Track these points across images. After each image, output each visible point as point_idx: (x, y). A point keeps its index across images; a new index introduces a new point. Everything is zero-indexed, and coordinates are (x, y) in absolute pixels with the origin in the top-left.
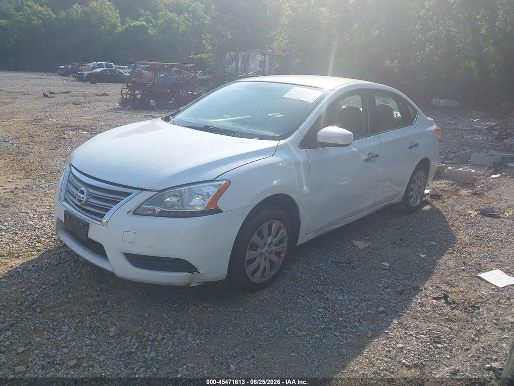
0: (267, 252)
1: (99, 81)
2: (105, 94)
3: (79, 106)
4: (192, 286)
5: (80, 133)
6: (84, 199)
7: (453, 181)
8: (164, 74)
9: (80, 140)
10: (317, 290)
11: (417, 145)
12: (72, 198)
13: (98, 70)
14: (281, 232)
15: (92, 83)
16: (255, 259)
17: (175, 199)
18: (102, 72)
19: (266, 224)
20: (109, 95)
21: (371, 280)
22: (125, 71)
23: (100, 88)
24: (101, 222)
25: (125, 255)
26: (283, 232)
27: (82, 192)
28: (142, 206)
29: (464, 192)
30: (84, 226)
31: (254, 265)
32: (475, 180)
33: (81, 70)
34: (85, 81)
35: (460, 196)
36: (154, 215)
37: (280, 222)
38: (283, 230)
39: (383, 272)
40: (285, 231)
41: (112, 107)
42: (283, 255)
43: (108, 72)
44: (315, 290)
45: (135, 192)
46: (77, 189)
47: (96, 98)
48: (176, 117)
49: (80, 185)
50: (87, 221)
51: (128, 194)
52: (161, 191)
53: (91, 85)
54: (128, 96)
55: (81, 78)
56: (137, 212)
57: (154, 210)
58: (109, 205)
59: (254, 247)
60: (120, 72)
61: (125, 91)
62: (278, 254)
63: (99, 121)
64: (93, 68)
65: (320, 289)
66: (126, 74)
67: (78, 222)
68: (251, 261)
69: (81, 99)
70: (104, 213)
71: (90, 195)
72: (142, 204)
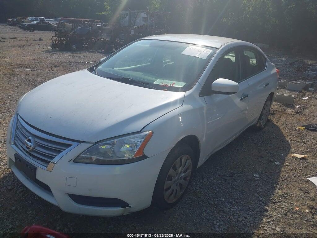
0: (178, 179)
1: (36, 30)
2: (40, 39)
3: (23, 48)
4: (124, 215)
5: (25, 70)
6: (32, 146)
7: (280, 102)
8: (81, 27)
9: (25, 76)
10: (215, 203)
11: (268, 84)
12: (21, 144)
13: (35, 22)
14: (188, 162)
15: (31, 31)
16: (170, 187)
17: (108, 147)
18: (37, 23)
19: (179, 159)
20: (43, 40)
21: (250, 190)
22: (53, 22)
23: (36, 34)
24: (47, 167)
25: (69, 195)
26: (189, 162)
27: (29, 141)
28: (81, 155)
29: (289, 111)
30: (32, 170)
31: (170, 191)
32: (294, 102)
33: (23, 22)
34: (26, 30)
35: (287, 114)
36: (91, 163)
37: (187, 155)
38: (189, 160)
39: (256, 182)
40: (191, 161)
41: (46, 49)
42: (188, 178)
43: (42, 23)
44: (213, 203)
45: (74, 144)
46: (26, 138)
47: (34, 42)
48: (99, 67)
49: (28, 135)
50: (35, 166)
51: (69, 145)
52: (96, 143)
53: (31, 32)
54: (57, 42)
55: (23, 28)
56: (77, 160)
57: (91, 158)
58: (52, 153)
59: (170, 178)
60: (49, 24)
61: (55, 38)
62: (185, 179)
63: (38, 60)
64: (31, 21)
65: (216, 203)
66: (54, 25)
67: (27, 165)
68: (167, 189)
69: (24, 43)
70: (49, 160)
71: (37, 144)
72: (81, 154)
